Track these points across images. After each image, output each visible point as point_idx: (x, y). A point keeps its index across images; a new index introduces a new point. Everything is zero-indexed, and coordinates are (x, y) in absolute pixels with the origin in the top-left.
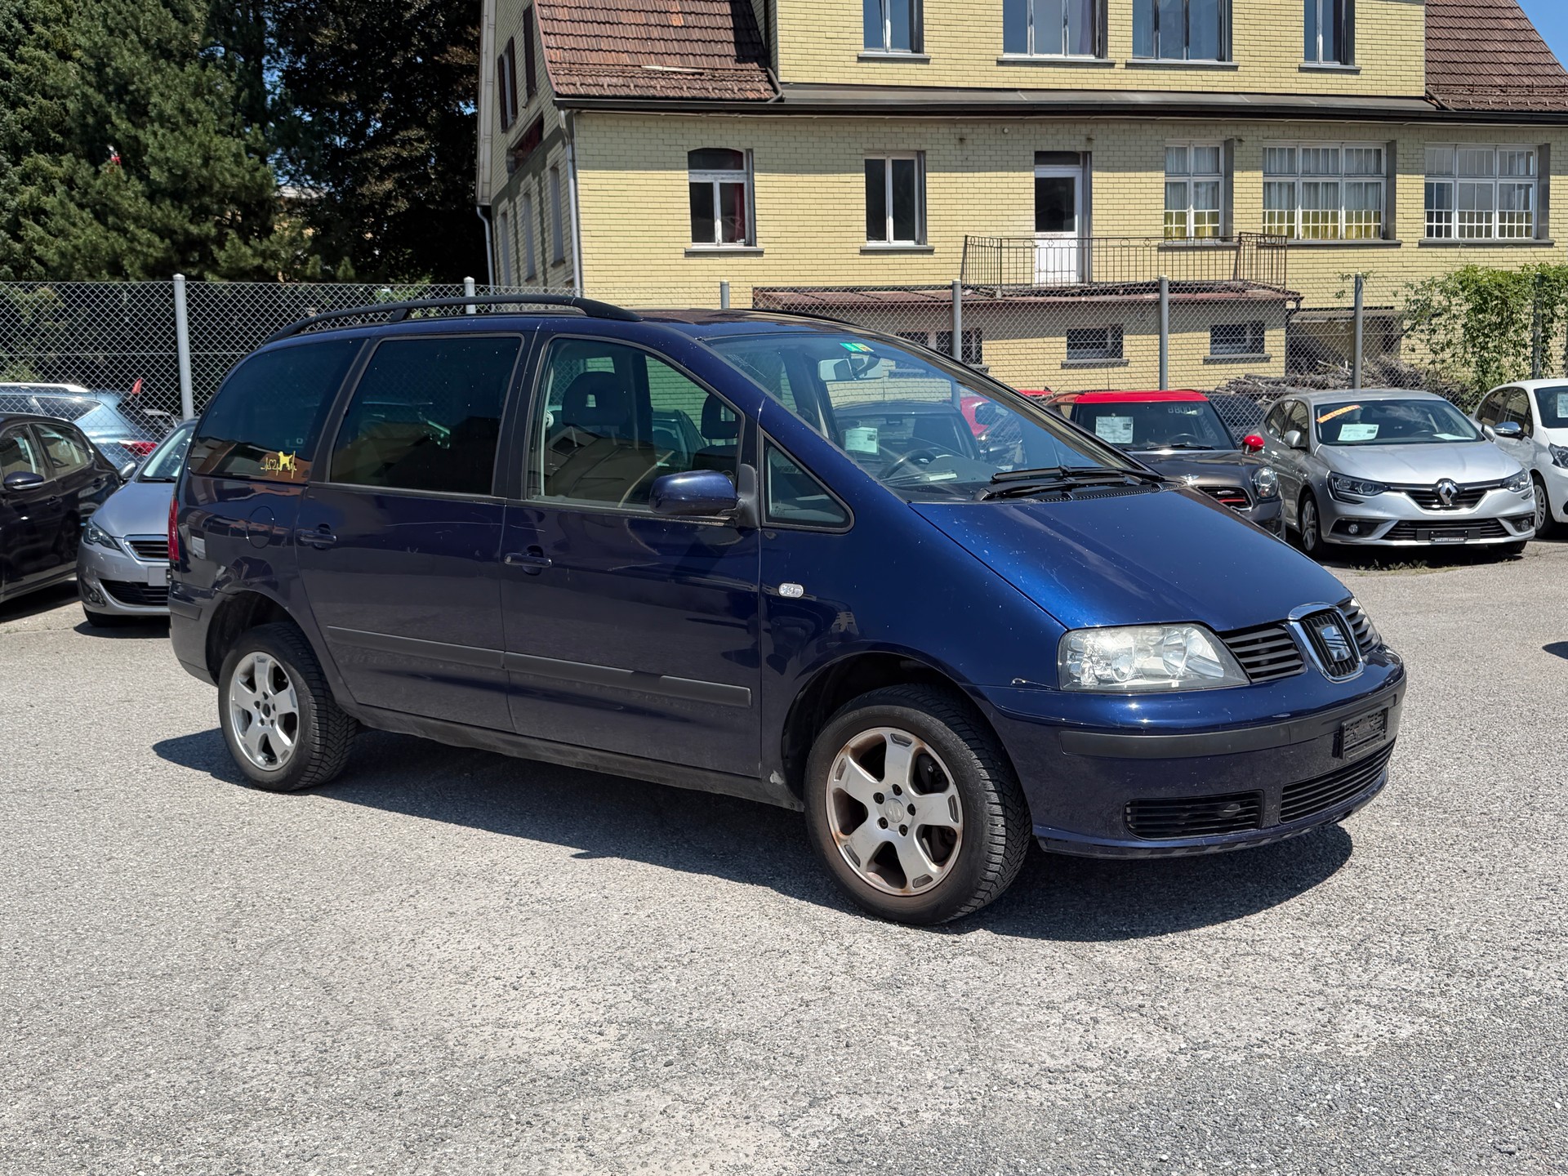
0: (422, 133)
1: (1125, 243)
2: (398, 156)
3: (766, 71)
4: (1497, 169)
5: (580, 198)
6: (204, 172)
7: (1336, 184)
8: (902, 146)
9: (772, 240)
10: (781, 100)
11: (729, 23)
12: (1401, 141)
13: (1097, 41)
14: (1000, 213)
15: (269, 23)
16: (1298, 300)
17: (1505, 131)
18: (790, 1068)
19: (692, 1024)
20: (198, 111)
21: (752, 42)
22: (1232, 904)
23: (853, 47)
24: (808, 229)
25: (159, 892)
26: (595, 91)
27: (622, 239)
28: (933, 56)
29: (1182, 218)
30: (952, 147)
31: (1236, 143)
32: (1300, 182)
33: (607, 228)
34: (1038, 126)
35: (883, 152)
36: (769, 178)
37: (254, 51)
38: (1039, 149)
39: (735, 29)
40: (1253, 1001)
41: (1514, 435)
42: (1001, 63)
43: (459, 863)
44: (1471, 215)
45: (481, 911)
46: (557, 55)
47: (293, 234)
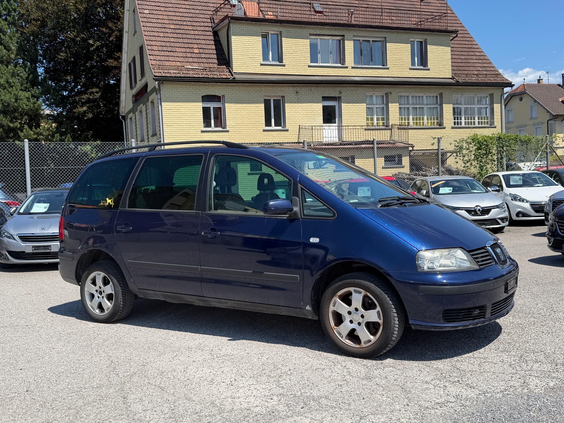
0: (98, 90)
1: (354, 127)
2: (89, 98)
3: (229, 69)
4: (476, 102)
5: (163, 112)
6: (16, 104)
7: (423, 108)
8: (277, 95)
9: (232, 127)
10: (234, 78)
11: (215, 52)
12: (444, 93)
13: (342, 59)
14: (311, 117)
15: (40, 51)
16: (413, 147)
17: (478, 89)
18: (347, 407)
19: (303, 394)
20: (13, 82)
21: (223, 59)
22: (471, 346)
23: (259, 61)
24: (245, 123)
25: (79, 359)
26: (168, 75)
27: (178, 127)
28: (286, 64)
29: (372, 119)
30: (294, 95)
31: (389, 94)
32: (411, 107)
33: (173, 123)
34: (323, 88)
35: (270, 96)
36: (230, 105)
37: (34, 61)
38: (323, 96)
39: (217, 54)
40: (496, 377)
41: (496, 191)
42: (309, 66)
43: (187, 344)
44: (468, 118)
45: (204, 360)
46: (154, 62)
47: (49, 126)
